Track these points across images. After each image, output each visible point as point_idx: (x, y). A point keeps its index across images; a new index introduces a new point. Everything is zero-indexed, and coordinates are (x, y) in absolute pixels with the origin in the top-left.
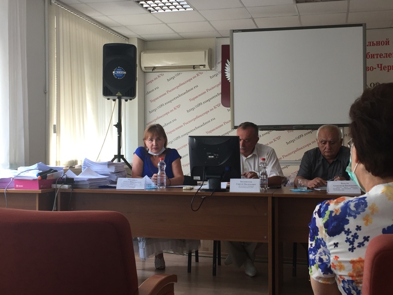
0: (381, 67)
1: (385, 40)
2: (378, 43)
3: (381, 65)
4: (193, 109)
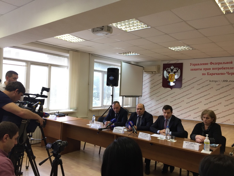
0: (228, 73)
1: (230, 62)
2: (227, 63)
3: (228, 72)
4: (152, 88)
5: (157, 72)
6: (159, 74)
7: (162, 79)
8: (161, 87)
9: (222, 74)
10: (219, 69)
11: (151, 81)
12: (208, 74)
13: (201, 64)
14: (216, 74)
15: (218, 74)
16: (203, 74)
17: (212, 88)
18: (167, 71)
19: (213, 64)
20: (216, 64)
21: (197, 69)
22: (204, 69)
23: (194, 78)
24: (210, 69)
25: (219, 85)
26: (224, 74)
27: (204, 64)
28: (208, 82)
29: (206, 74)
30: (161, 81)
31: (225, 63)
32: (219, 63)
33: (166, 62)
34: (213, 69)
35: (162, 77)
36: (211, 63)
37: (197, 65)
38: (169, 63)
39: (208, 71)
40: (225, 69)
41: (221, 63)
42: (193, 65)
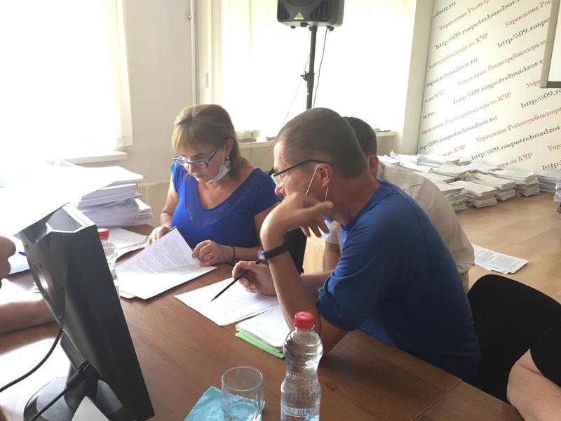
4: (509, 41)
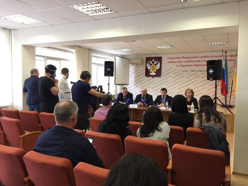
0: (195, 65)
1: (197, 56)
2: (195, 57)
4: (137, 77)
5: (141, 64)
6: (143, 66)
7: (145, 70)
8: (144, 76)
9: (191, 66)
10: (189, 62)
11: (135, 72)
12: (181, 66)
13: (176, 58)
14: (187, 65)
15: (188, 66)
16: (177, 66)
17: (184, 76)
18: (149, 63)
19: (185, 58)
20: (187, 58)
21: (173, 62)
22: (178, 62)
23: (171, 69)
24: (182, 62)
25: (189, 74)
26: (192, 66)
27: (178, 58)
28: (181, 72)
29: (180, 66)
30: (145, 71)
31: (193, 58)
32: (189, 58)
33: (148, 56)
34: (185, 62)
35: (145, 68)
36: (183, 57)
37: (172, 58)
38: (151, 57)
39: (181, 63)
40: (193, 62)
41: (190, 58)
42: (170, 58)
